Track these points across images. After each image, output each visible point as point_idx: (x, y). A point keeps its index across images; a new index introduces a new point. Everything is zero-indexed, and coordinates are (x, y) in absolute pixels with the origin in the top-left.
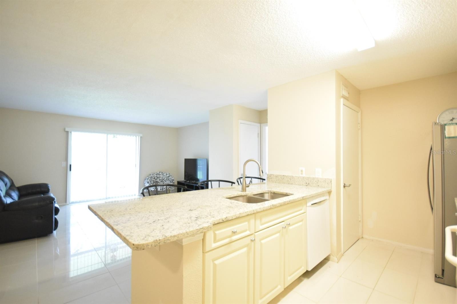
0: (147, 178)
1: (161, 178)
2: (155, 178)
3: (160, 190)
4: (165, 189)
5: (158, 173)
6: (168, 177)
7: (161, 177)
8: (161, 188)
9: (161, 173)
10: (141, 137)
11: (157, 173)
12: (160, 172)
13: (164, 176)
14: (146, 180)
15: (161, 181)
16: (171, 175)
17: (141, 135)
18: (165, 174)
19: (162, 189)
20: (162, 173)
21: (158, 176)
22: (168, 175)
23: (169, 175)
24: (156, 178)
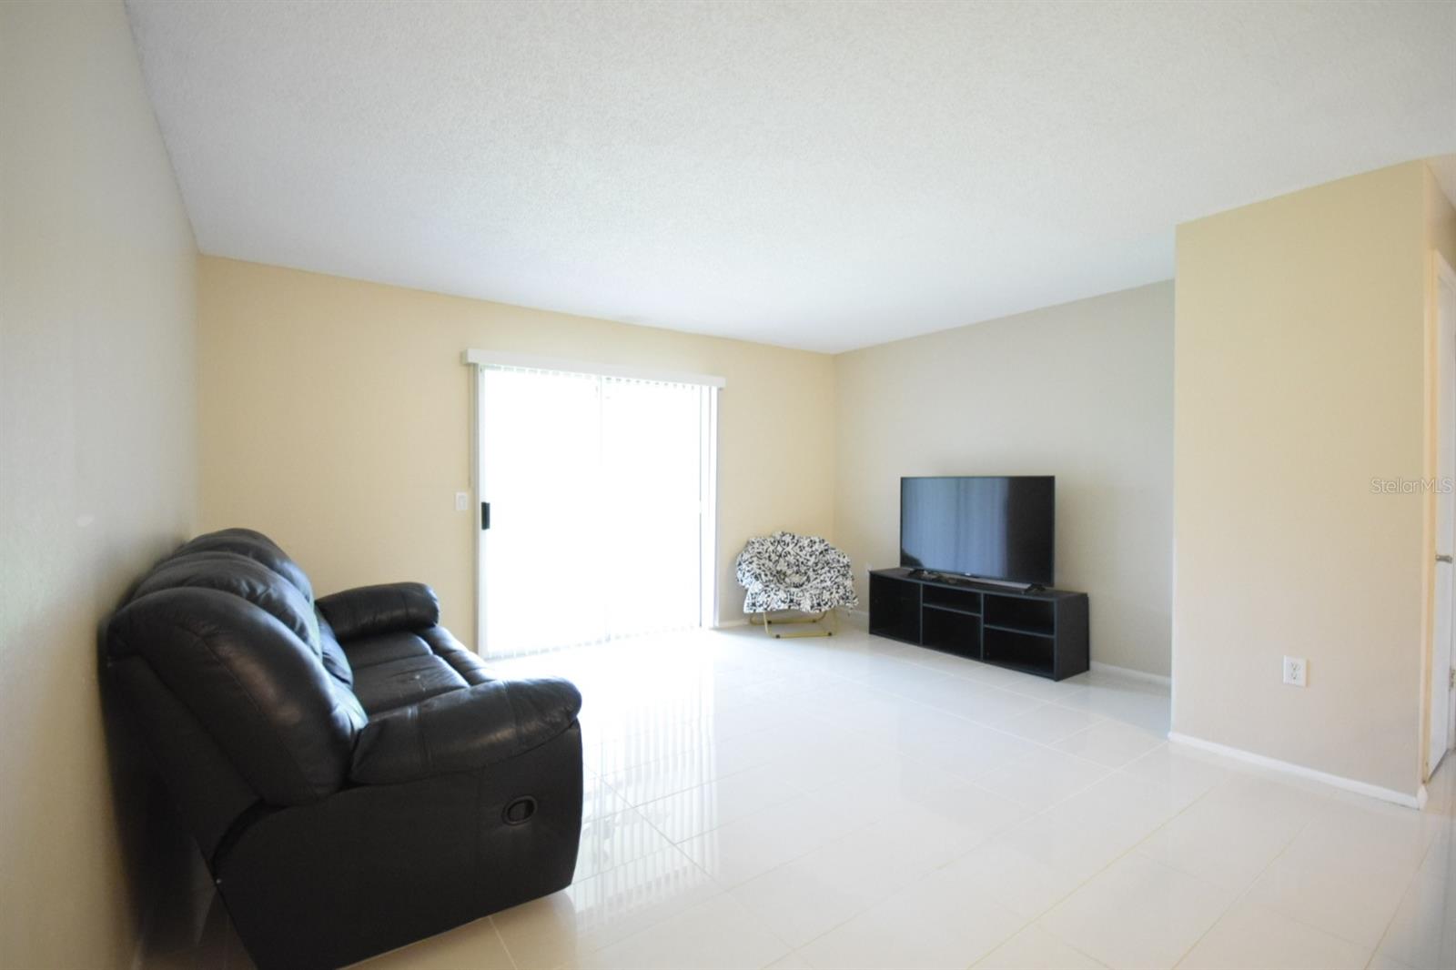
0: (746, 556)
1: (791, 559)
2: (769, 557)
3: (812, 607)
4: (827, 603)
5: (778, 538)
6: (821, 553)
7: (792, 552)
8: (815, 602)
9: (787, 538)
10: (720, 389)
11: (774, 538)
12: (784, 535)
13: (802, 549)
14: (744, 566)
15: (795, 569)
16: (831, 546)
17: (722, 382)
18: (806, 542)
19: (819, 604)
20: (794, 537)
21: (780, 549)
22: (818, 547)
23: (822, 547)
24: (774, 557)
